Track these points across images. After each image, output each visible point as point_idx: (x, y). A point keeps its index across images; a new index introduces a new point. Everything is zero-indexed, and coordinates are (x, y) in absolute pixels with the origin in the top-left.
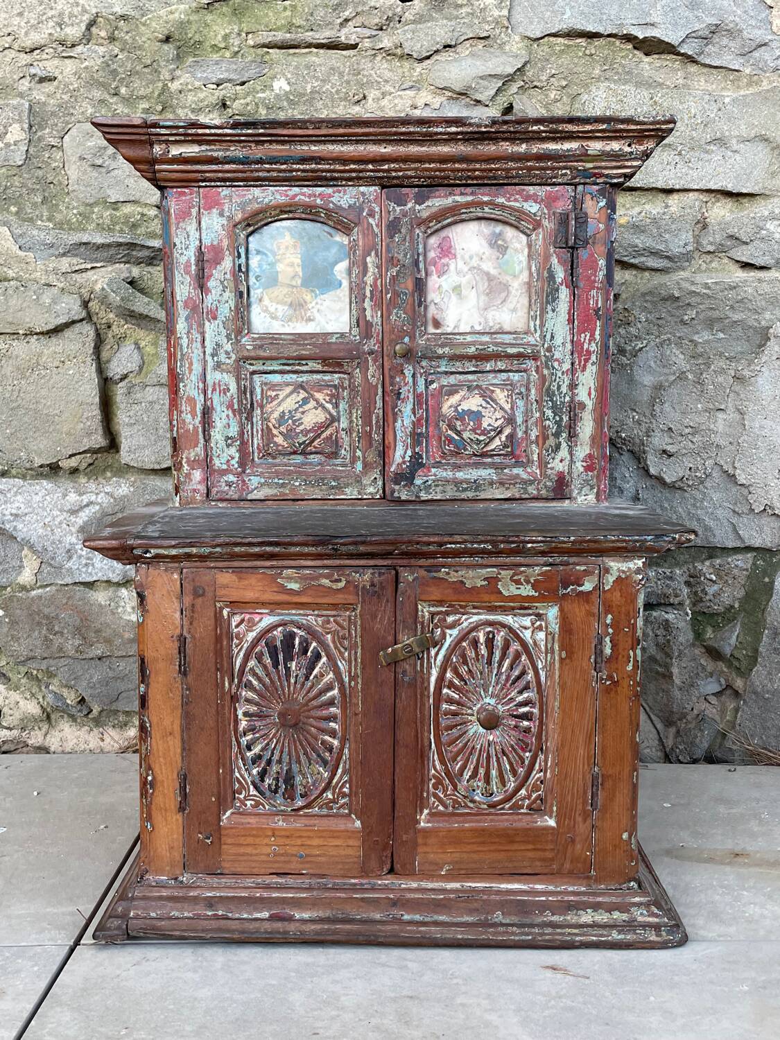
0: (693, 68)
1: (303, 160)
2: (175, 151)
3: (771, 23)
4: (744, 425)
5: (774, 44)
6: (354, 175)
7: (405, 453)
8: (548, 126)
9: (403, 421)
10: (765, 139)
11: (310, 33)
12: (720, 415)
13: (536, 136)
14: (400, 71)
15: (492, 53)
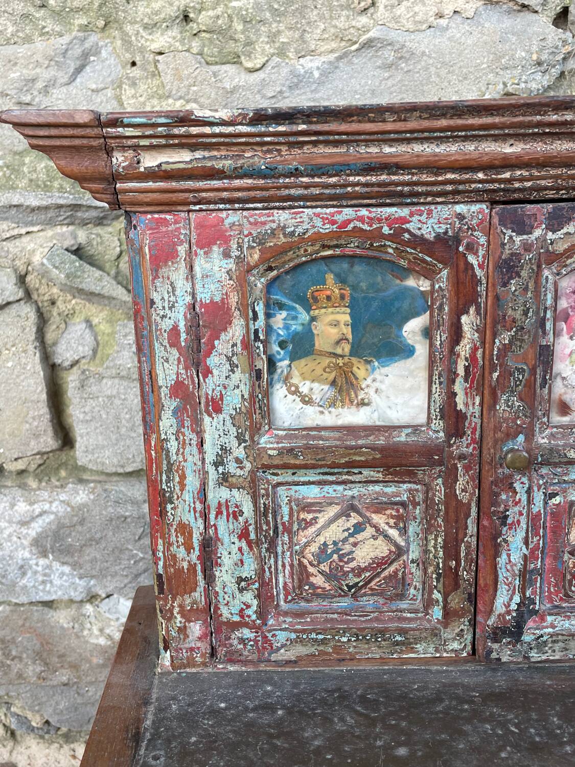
1: (368, 169)
2: (150, 161)
6: (449, 188)
7: (511, 599)
9: (509, 555)
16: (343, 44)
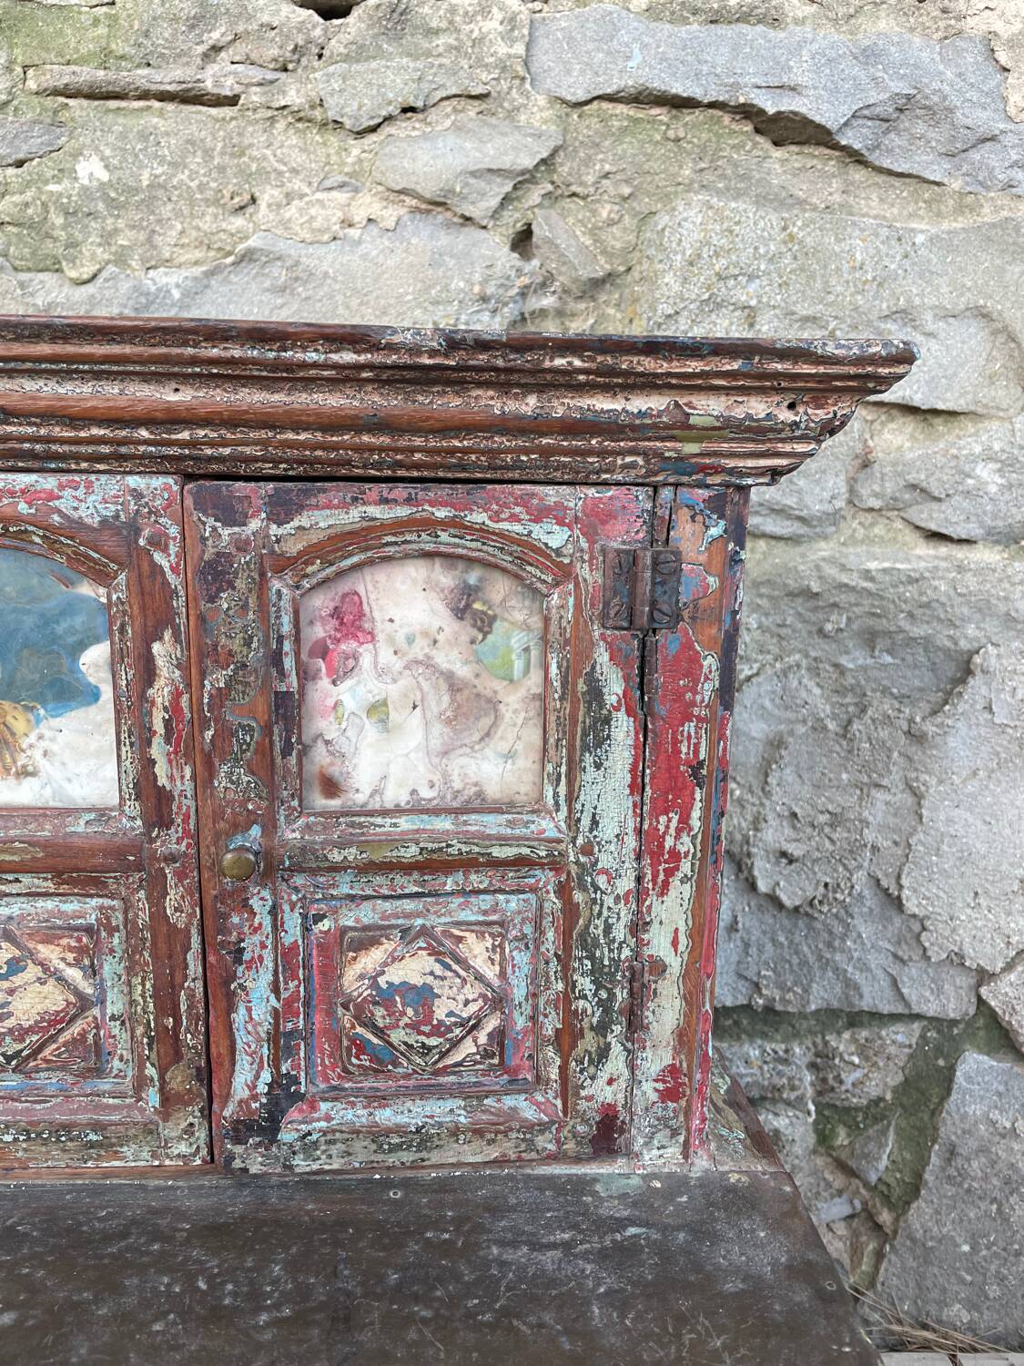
0: (858, 174)
3: (1005, 100)
4: (921, 817)
5: (1009, 140)
7: (257, 1077)
8: (593, 359)
9: (249, 1010)
10: (985, 316)
11: (144, 71)
12: (879, 795)
13: (561, 380)
14: (321, 152)
15: (495, 127)
16: (212, 254)
